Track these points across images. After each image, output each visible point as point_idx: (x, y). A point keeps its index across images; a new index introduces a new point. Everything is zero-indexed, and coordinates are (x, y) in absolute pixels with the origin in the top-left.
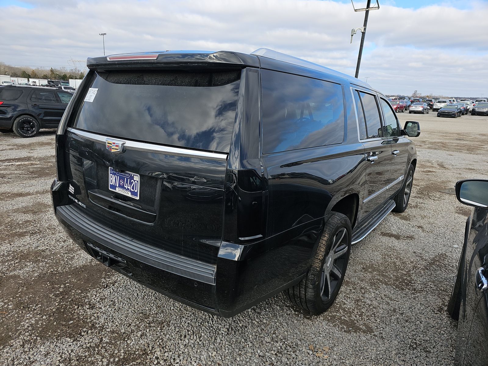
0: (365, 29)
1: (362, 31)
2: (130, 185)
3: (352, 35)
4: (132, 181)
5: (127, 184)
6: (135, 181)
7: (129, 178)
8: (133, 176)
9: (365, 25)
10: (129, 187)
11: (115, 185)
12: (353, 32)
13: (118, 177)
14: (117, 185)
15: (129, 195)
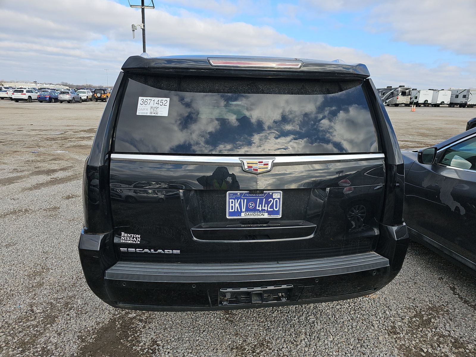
0: (144, 26)
1: (142, 28)
2: (266, 205)
3: (133, 31)
4: (269, 200)
5: (260, 205)
6: (274, 199)
7: (264, 198)
8: (272, 194)
9: (143, 22)
10: (265, 207)
11: (239, 210)
12: (134, 28)
13: (245, 200)
14: (244, 210)
15: (266, 216)
